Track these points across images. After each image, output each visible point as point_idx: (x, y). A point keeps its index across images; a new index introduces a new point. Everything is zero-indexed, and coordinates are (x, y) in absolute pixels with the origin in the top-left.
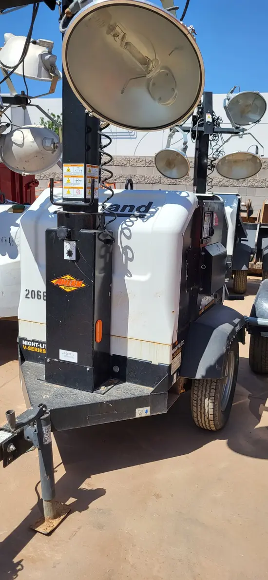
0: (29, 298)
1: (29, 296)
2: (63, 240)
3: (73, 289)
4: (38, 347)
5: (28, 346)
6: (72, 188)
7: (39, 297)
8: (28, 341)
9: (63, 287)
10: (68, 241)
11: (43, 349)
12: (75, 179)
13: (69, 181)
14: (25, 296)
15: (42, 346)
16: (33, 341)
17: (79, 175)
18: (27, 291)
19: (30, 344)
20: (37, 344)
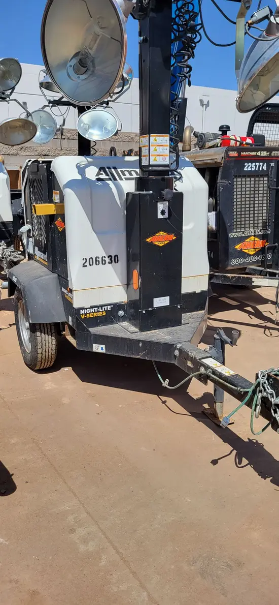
0: (86, 266)
1: (87, 264)
2: (157, 202)
3: (166, 242)
4: (99, 311)
5: (86, 314)
6: (158, 155)
7: (98, 263)
8: (86, 309)
9: (156, 243)
10: (162, 202)
11: (103, 311)
12: (161, 147)
13: (155, 150)
14: (82, 265)
15: (102, 309)
16: (92, 307)
17: (165, 144)
18: (85, 260)
19: (88, 311)
20: (96, 309)
